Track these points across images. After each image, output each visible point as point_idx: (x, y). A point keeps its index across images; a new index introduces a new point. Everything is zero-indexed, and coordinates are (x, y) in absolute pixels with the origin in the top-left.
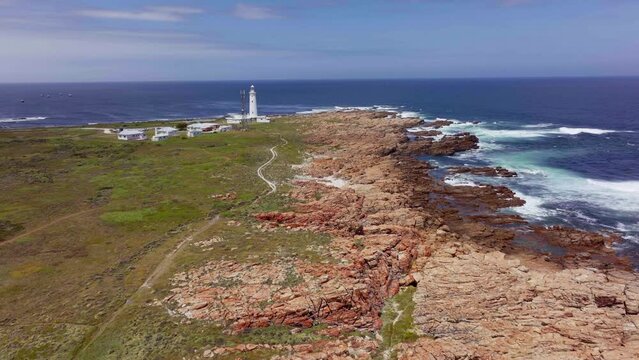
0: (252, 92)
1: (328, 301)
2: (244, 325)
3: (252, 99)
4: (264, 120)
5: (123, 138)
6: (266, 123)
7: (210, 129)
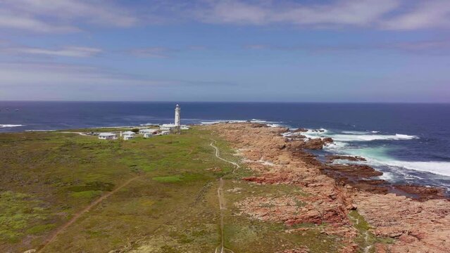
0: (177, 108)
1: (327, 211)
2: (291, 222)
3: (177, 113)
4: (185, 128)
5: (102, 138)
6: (186, 130)
7: (155, 133)
